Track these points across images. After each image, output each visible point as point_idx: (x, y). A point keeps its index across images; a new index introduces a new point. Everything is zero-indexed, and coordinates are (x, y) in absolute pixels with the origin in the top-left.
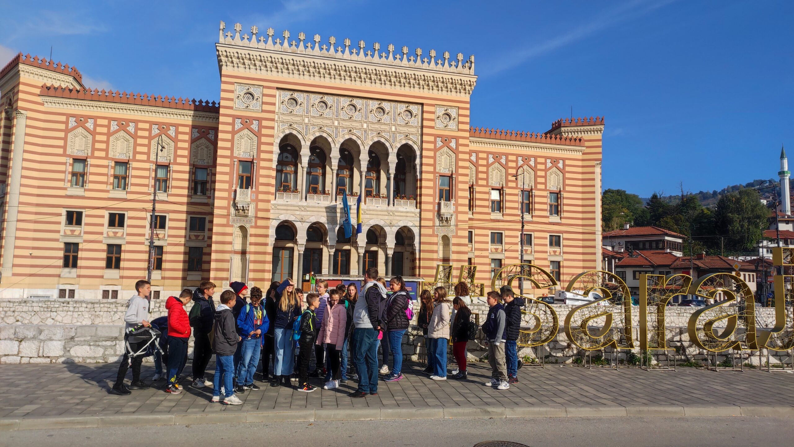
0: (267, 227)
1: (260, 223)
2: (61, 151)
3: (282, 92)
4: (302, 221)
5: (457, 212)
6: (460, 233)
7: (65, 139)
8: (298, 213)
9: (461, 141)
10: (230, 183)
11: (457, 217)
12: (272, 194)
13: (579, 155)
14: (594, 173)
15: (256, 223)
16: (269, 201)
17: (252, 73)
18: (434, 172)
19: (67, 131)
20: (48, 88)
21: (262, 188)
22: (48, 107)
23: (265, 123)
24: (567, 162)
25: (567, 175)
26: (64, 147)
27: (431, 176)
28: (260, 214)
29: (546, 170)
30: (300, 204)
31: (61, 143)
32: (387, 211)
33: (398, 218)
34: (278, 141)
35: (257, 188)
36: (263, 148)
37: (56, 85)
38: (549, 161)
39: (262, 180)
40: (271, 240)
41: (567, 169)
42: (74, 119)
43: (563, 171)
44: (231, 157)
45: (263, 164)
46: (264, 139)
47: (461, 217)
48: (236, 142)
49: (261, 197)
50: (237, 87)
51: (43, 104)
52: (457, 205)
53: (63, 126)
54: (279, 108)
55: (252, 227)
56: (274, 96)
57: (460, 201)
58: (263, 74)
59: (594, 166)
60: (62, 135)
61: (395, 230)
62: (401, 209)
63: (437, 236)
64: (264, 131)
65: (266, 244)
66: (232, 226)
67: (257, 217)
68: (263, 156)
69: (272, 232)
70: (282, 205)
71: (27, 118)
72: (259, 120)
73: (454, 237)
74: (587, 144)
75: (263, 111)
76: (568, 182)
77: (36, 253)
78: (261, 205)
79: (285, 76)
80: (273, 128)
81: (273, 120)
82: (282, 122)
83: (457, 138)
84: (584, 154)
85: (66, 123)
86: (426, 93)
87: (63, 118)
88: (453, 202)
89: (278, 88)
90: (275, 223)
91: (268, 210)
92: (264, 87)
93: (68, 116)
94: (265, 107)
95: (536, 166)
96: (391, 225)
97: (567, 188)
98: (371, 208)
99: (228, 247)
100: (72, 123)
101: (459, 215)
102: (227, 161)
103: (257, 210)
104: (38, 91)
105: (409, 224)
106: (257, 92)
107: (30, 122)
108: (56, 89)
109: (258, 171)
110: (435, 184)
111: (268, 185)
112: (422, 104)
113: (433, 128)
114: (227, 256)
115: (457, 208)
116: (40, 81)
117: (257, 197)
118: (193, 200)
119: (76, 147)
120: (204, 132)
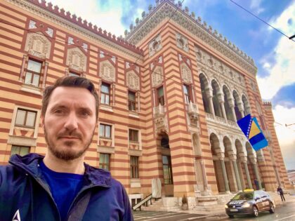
0: (207, 137)
1: (203, 133)
2: (19, 46)
4: (220, 134)
7: (24, 37)
8: (216, 128)
10: (183, 97)
12: (204, 112)
16: (204, 117)
17: (182, 28)
19: (27, 31)
23: (192, 62)
26: (23, 45)
28: (202, 126)
31: (20, 39)
34: (199, 76)
36: (195, 78)
39: (198, 100)
40: (210, 148)
42: (35, 23)
44: (180, 79)
45: (196, 89)
46: (194, 72)
48: (181, 69)
49: (200, 112)
50: (176, 34)
53: (23, 25)
55: (201, 135)
56: (193, 47)
58: (187, 31)
60: (22, 32)
64: (193, 66)
65: (209, 151)
66: (190, 133)
67: (201, 129)
68: (195, 83)
69: (209, 141)
70: (210, 121)
72: (190, 59)
75: (190, 54)
78: (201, 119)
79: (196, 38)
80: (196, 66)
85: (27, 23)
86: (244, 70)
87: (25, 19)
90: (209, 135)
92: (188, 40)
93: (30, 18)
94: (191, 52)
99: (191, 152)
100: (32, 26)
103: (200, 122)
106: (185, 41)
109: (195, 93)
111: (201, 104)
112: (244, 76)
118: (130, 115)
119: (35, 48)
120: (134, 65)
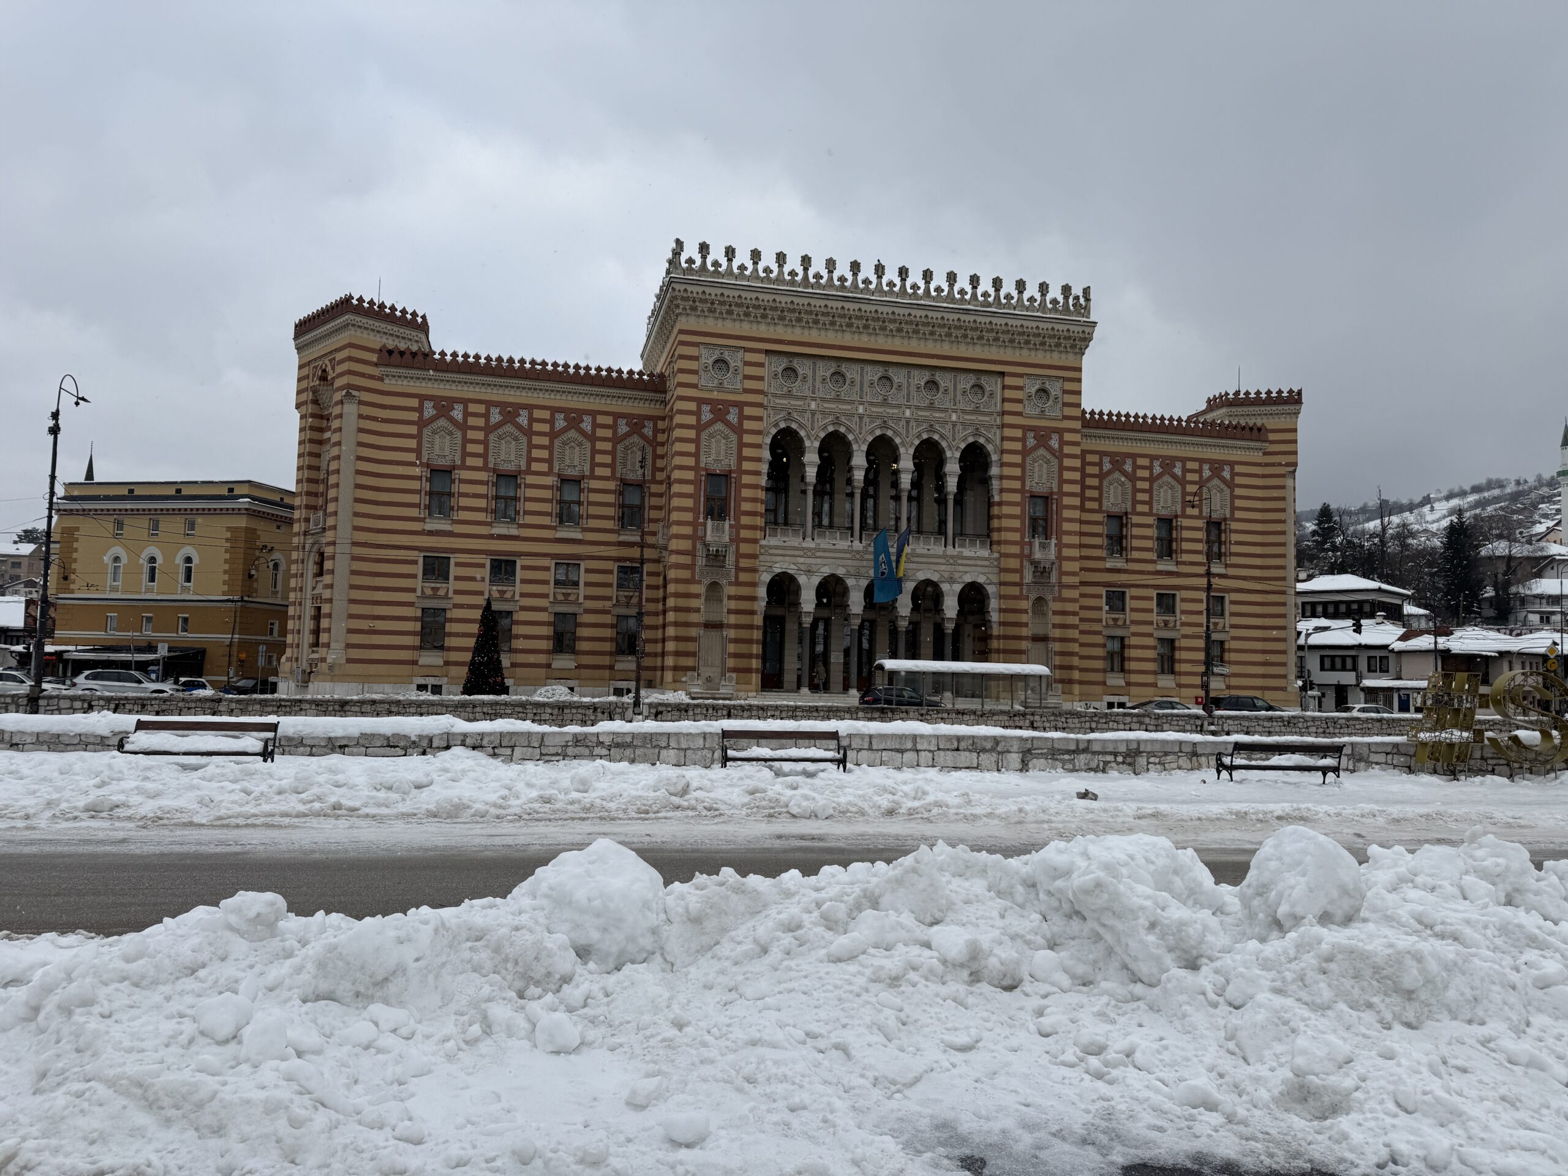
0: (754, 585)
1: (744, 577)
2: (411, 457)
3: (774, 359)
4: (809, 572)
5: (1060, 558)
6: (1067, 593)
7: (419, 437)
8: (801, 560)
9: (1068, 437)
10: (694, 510)
11: (1060, 566)
12: (761, 529)
13: (1257, 456)
14: (1283, 487)
15: (737, 577)
16: (755, 541)
17: (729, 327)
18: (1022, 491)
19: (422, 424)
20: (390, 352)
21: (745, 520)
22: (389, 384)
23: (748, 411)
24: (1238, 469)
25: (1238, 492)
26: (418, 451)
27: (1017, 497)
28: (744, 563)
29: (1202, 483)
30: (805, 545)
31: (412, 443)
32: (944, 556)
33: (961, 568)
34: (768, 440)
35: (737, 519)
36: (747, 452)
37: (403, 346)
38: (1206, 467)
39: (746, 506)
40: (761, 605)
41: (1239, 480)
42: (431, 404)
43: (1231, 485)
44: (696, 468)
45: (746, 479)
46: (747, 438)
47: (1068, 566)
48: (703, 443)
49: (744, 534)
50: (703, 351)
51: (381, 379)
52: (1060, 546)
53: (414, 416)
54: (770, 385)
55: (730, 584)
56: (761, 365)
57: (1066, 539)
58: (746, 328)
59: (1283, 476)
60: (413, 430)
61: (958, 588)
62: (967, 552)
63: (1027, 598)
64: (748, 425)
65: (752, 613)
66: (699, 582)
67: (738, 569)
68: (747, 466)
69: (762, 592)
70: (777, 547)
71: (361, 403)
72: (740, 405)
73: (1055, 599)
74: (1272, 437)
75: (746, 391)
76: (1238, 503)
77: (380, 625)
78: (745, 548)
79: (780, 332)
80: (760, 419)
81: (760, 405)
82: (774, 408)
83: (1060, 431)
84: (1265, 454)
85: (420, 410)
86: (1008, 355)
87: (414, 402)
88: (1054, 541)
89: (767, 352)
90: (766, 578)
91: (754, 556)
92: (746, 350)
93: (423, 398)
94: (750, 384)
95: (1184, 476)
96: (951, 581)
97: (1238, 514)
98: (919, 551)
99: (694, 618)
100: (429, 411)
101: (1064, 563)
102: (690, 475)
103: (739, 556)
104: (374, 358)
105: (981, 579)
106: (735, 360)
107: (366, 410)
108: (402, 353)
109: (738, 492)
110: (1023, 511)
111: (753, 514)
112: (1002, 374)
113: (1019, 414)
114: (693, 632)
115: (1059, 552)
116: (376, 341)
117: (738, 534)
118: (622, 538)
119: (437, 451)
120: (636, 423)
